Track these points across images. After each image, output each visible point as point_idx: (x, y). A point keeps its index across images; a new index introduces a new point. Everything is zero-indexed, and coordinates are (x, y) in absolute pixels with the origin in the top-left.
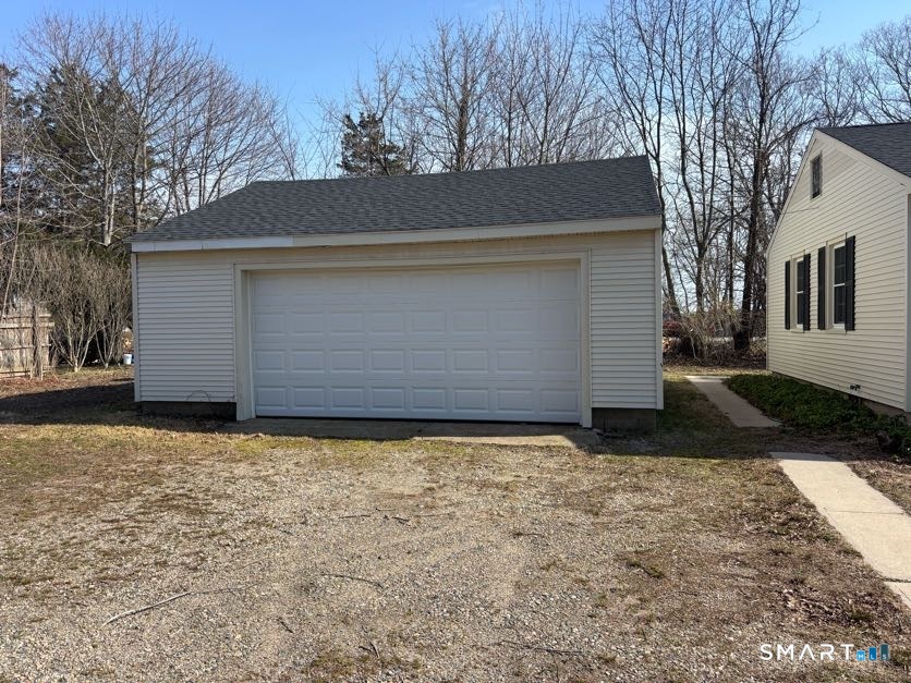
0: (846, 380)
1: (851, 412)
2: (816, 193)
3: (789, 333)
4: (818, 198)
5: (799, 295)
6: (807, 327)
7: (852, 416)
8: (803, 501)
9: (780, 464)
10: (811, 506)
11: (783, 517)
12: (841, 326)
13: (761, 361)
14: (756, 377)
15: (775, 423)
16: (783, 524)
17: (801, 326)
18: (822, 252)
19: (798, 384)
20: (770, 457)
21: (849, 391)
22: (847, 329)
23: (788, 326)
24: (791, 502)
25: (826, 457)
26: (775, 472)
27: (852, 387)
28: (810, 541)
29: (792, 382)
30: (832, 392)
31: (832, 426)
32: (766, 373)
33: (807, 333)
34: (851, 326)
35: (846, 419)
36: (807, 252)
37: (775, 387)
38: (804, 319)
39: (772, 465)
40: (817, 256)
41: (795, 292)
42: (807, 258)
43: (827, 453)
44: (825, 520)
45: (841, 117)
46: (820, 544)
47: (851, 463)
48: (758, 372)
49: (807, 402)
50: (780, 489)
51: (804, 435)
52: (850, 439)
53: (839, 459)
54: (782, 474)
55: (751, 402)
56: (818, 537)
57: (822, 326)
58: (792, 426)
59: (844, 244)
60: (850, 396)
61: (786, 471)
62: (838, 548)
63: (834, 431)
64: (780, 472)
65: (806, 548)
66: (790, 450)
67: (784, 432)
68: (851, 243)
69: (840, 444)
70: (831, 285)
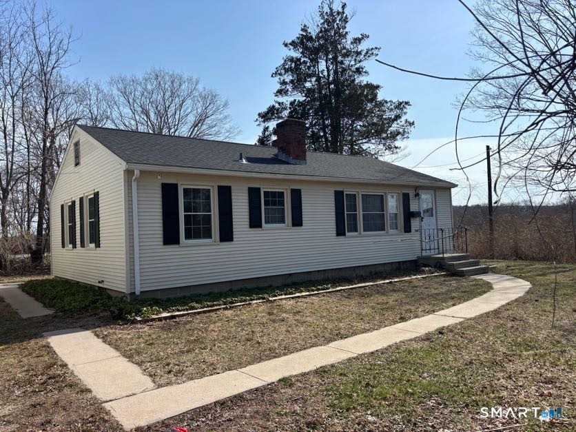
0: (96, 278)
1: (98, 297)
2: (77, 164)
3: (64, 250)
4: (79, 167)
5: (70, 226)
6: (75, 247)
7: (98, 300)
8: (60, 363)
9: (49, 340)
10: (65, 365)
11: (45, 378)
12: (93, 245)
13: (48, 270)
14: (43, 281)
15: (50, 312)
16: (43, 384)
17: (71, 246)
18: (81, 200)
19: (70, 283)
20: (42, 337)
21: (98, 285)
22: (96, 247)
23: (63, 246)
24: (50, 366)
25: (79, 329)
26: (44, 346)
27: (99, 282)
28: (59, 391)
29: (67, 281)
30: (89, 286)
31: (85, 309)
32: (51, 277)
33: (75, 250)
34: (98, 245)
35: (94, 302)
36: (73, 199)
37: (54, 287)
38: (73, 242)
39: (42, 342)
40: (79, 202)
41: (67, 224)
42: (74, 202)
43: (81, 327)
44: (72, 373)
45: (100, 121)
46: (67, 391)
47: (94, 330)
48: (46, 277)
49: (74, 295)
50: (46, 358)
51: (68, 317)
52: (95, 314)
53: (87, 329)
54: (48, 347)
55: (37, 299)
56: (66, 386)
57: (83, 245)
58: (61, 312)
59: (93, 196)
60: (99, 287)
61: (52, 345)
62: (77, 390)
63: (87, 311)
64: (48, 346)
65: (56, 395)
66: (57, 329)
67: (55, 317)
68: (97, 195)
69: (90, 319)
70: (87, 220)
